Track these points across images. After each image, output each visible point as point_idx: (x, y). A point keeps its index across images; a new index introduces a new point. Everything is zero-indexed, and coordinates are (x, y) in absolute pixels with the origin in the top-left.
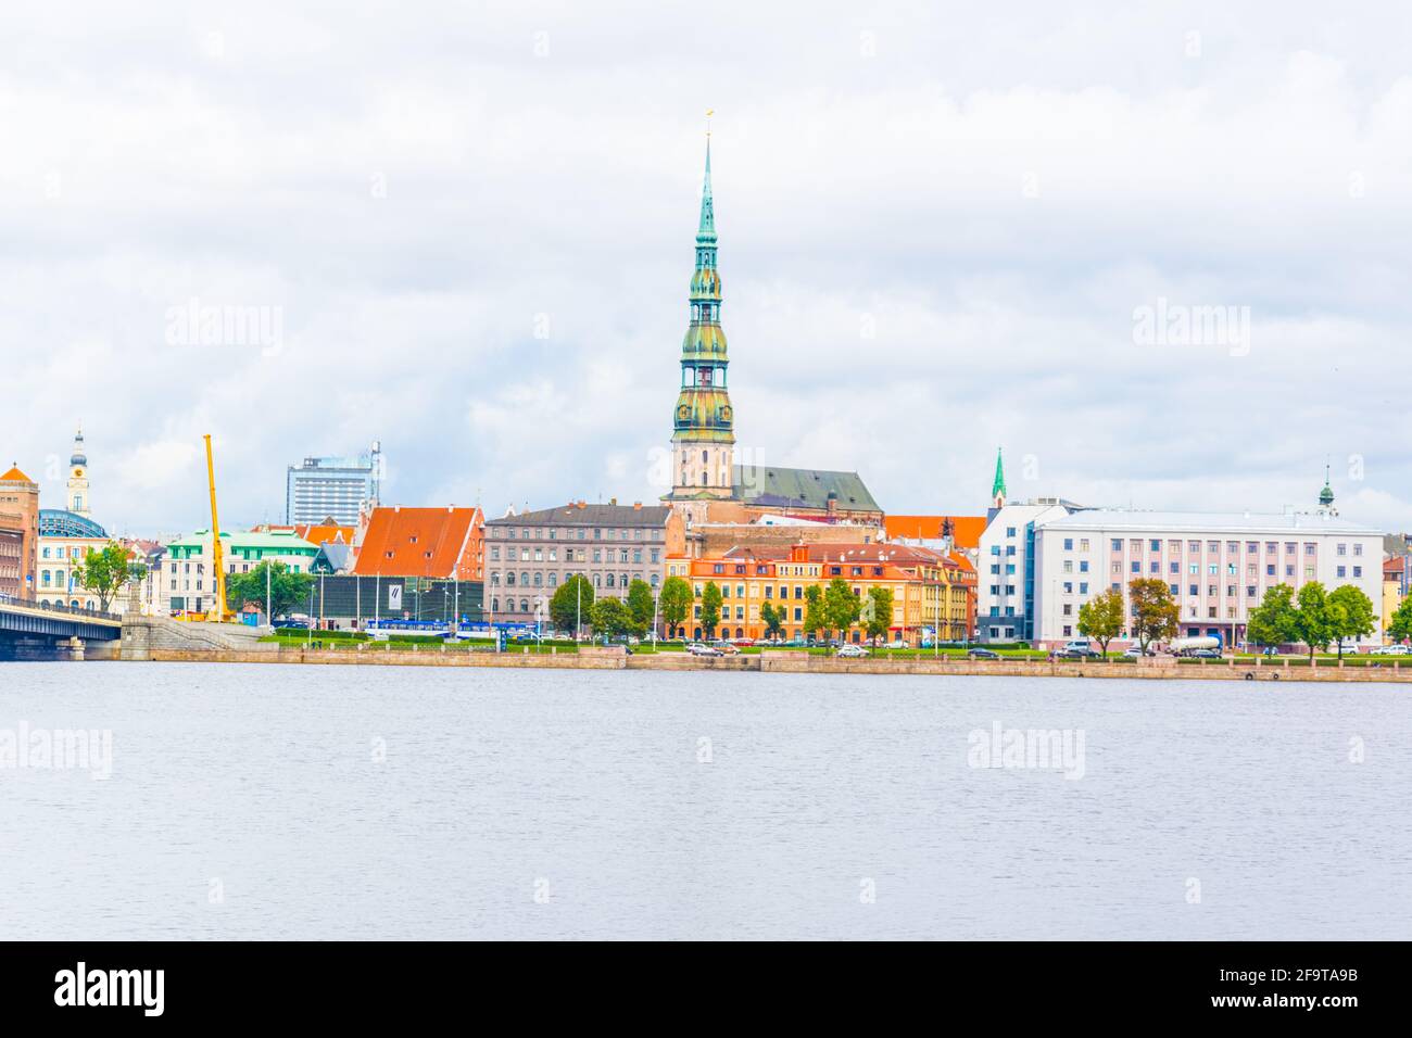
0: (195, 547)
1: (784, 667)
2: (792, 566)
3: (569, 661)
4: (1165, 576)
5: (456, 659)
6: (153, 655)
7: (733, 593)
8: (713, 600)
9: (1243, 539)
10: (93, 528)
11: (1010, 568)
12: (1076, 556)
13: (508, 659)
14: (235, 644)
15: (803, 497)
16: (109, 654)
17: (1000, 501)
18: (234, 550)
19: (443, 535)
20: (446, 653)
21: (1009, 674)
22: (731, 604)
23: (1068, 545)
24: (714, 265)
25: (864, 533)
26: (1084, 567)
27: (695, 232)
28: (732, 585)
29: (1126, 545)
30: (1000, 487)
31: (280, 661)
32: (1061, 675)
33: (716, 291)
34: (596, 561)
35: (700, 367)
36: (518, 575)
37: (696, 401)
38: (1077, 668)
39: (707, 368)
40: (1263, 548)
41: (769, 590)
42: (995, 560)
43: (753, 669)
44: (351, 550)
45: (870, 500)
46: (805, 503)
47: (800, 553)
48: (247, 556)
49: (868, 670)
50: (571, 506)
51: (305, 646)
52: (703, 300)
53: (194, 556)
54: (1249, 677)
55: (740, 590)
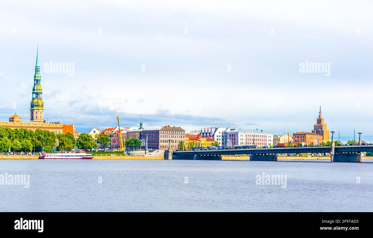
12: (242, 137)
24: (39, 72)
26: (243, 140)
36: (164, 141)
47: (199, 137)
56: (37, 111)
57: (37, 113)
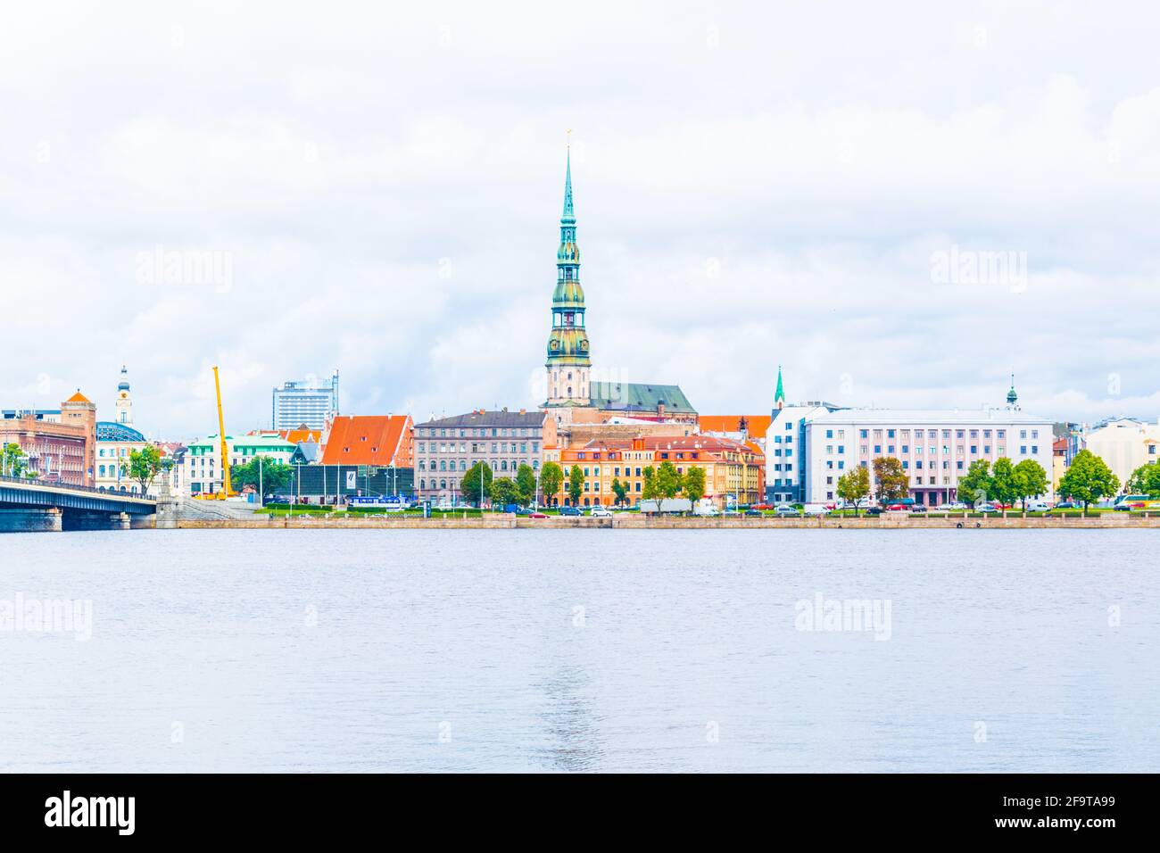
0: (208, 447)
1: (629, 525)
2: (633, 453)
3: (476, 523)
4: (899, 455)
5: (395, 523)
6: (179, 524)
7: (592, 473)
8: (577, 478)
9: (954, 428)
10: (135, 434)
11: (789, 452)
12: (835, 442)
13: (432, 522)
14: (237, 515)
15: (640, 404)
16: (148, 524)
17: (780, 404)
18: (236, 449)
19: (384, 435)
20: (388, 519)
21: (789, 527)
22: (590, 480)
23: (830, 434)
24: (574, 240)
25: (684, 429)
26: (841, 450)
27: (561, 216)
28: (591, 467)
29: (871, 434)
30: (781, 395)
31: (270, 527)
32: (826, 527)
33: (576, 258)
34: (494, 452)
35: (566, 313)
36: (438, 463)
37: (563, 337)
38: (838, 522)
39: (570, 313)
40: (967, 434)
41: (617, 470)
42: (777, 446)
43: (606, 527)
44: (319, 447)
45: (688, 405)
46: (642, 408)
47: (639, 444)
48: (245, 453)
49: (689, 526)
50: (475, 413)
51: (287, 516)
52: (567, 265)
53: (208, 453)
54: (959, 526)
55: (596, 470)
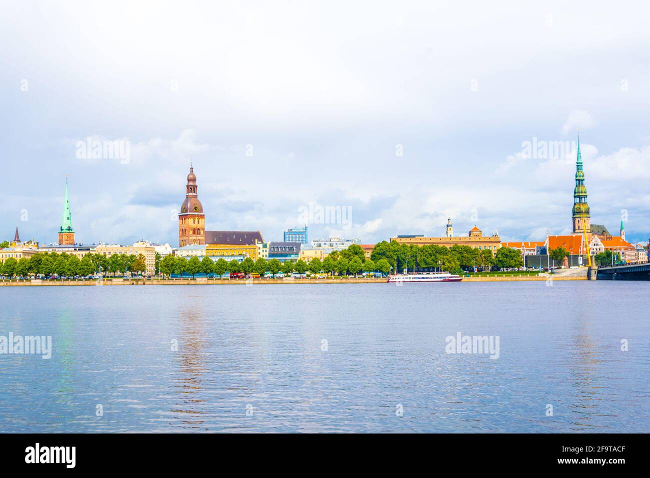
24: (581, 170)
33: (583, 177)
39: (581, 197)
52: (579, 179)
56: (579, 219)
57: (579, 222)
